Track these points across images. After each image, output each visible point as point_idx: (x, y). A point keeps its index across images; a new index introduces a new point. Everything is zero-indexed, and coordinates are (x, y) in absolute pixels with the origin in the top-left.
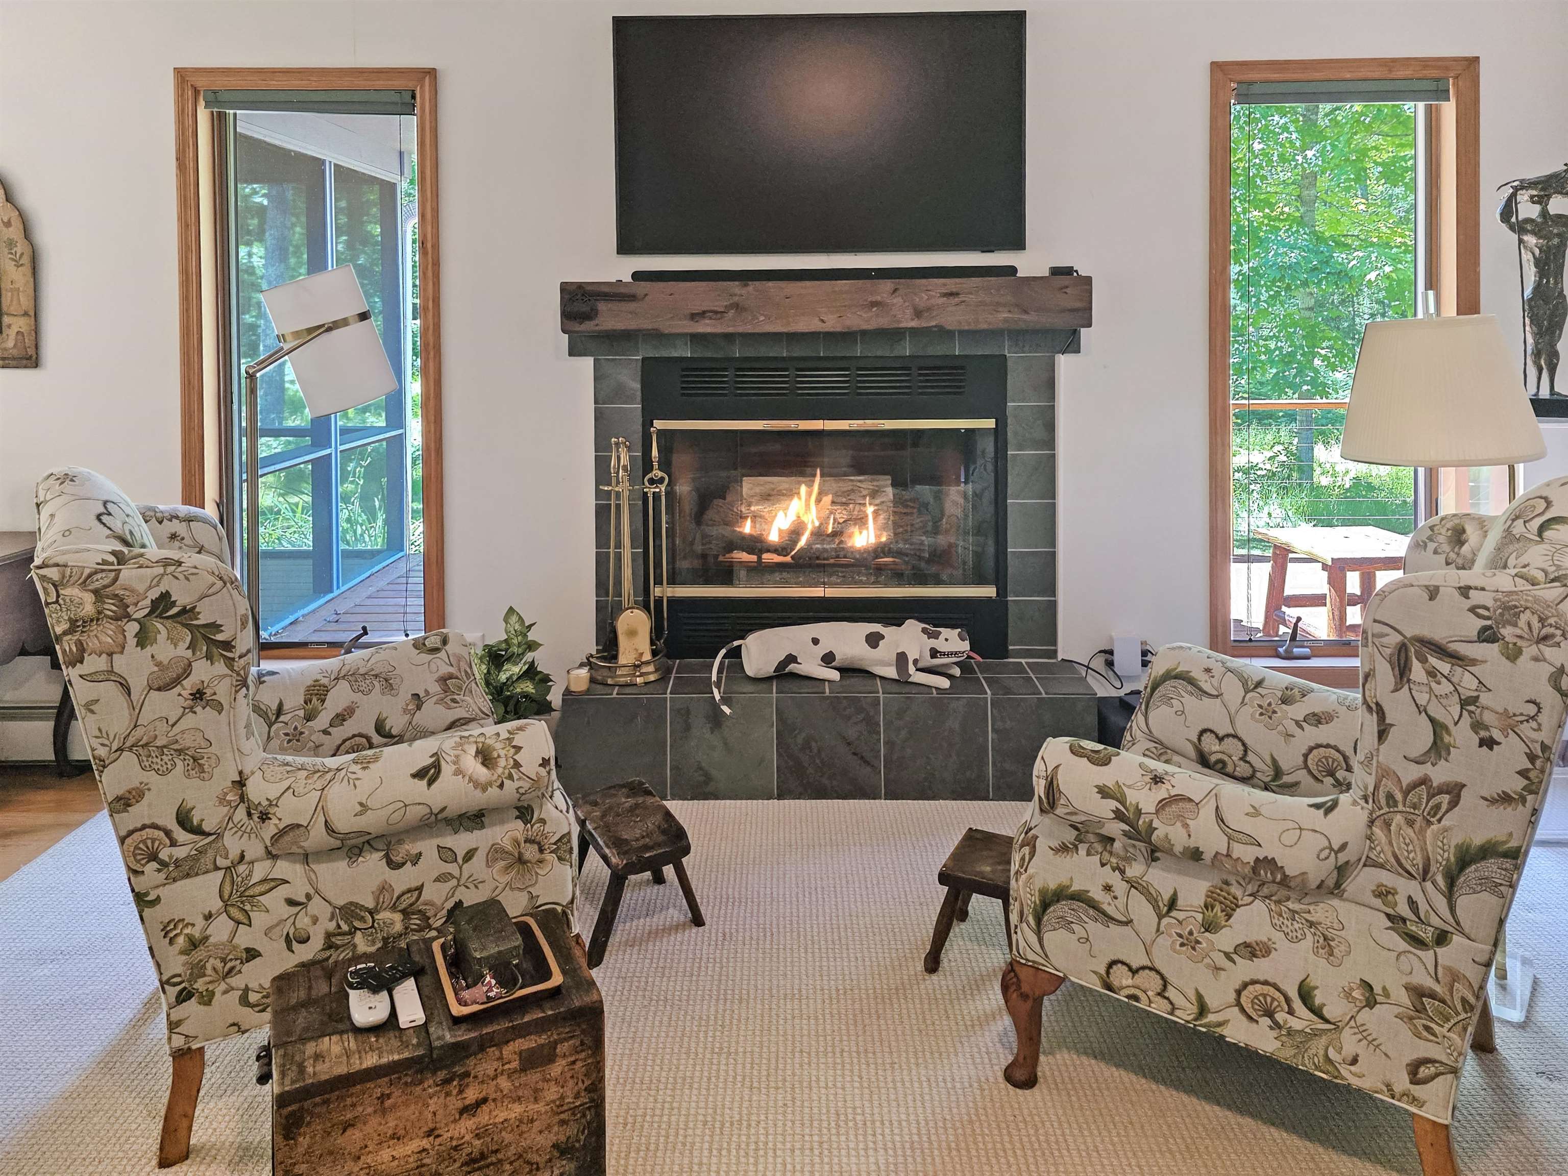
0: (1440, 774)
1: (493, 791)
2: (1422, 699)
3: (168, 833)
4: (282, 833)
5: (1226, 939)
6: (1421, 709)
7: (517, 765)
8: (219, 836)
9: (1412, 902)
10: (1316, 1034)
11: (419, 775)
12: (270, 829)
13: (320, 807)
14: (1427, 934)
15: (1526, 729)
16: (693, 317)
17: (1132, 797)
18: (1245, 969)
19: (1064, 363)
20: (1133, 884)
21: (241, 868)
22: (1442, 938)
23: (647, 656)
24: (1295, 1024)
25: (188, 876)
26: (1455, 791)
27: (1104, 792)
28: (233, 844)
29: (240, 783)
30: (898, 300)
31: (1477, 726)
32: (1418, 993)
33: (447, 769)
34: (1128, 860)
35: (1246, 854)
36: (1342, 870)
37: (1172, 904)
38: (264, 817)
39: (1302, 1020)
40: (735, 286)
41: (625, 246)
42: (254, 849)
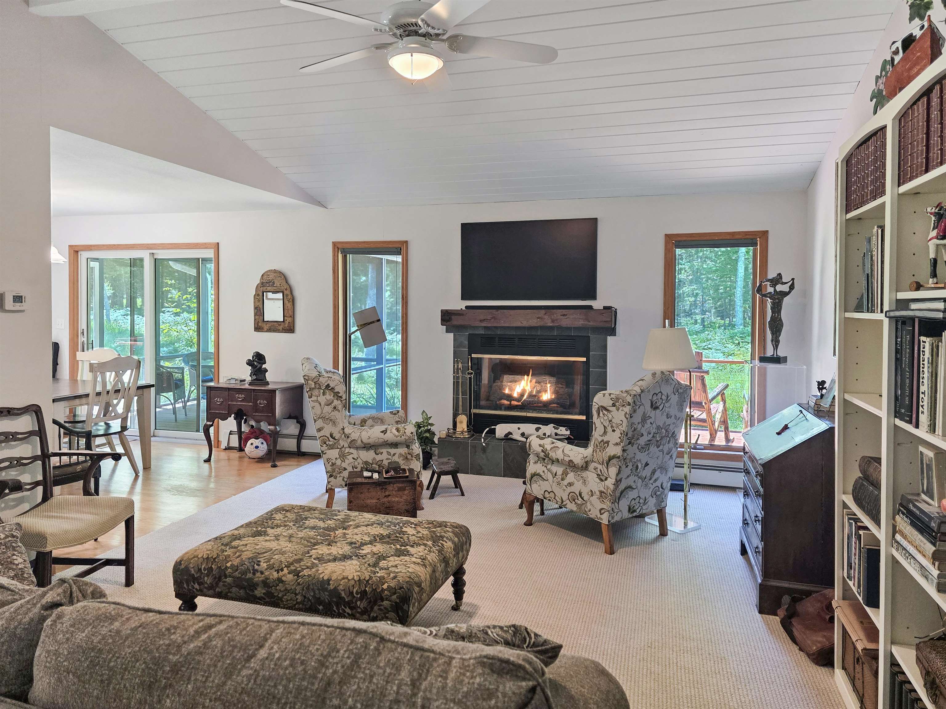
0: (606, 439)
1: (399, 438)
2: (602, 420)
3: (328, 438)
4: (352, 441)
5: (566, 482)
6: (602, 423)
7: (405, 432)
8: (339, 440)
9: (601, 470)
10: (583, 504)
11: (382, 432)
12: (349, 440)
13: (360, 436)
14: (603, 478)
15: (620, 427)
16: (481, 321)
17: (546, 446)
18: (569, 489)
19: (609, 338)
20: (548, 470)
21: (343, 449)
22: (606, 479)
23: (466, 430)
24: (579, 502)
25: (332, 449)
26: (608, 442)
27: (540, 445)
28: (342, 443)
29: (343, 429)
30: (546, 317)
31: (612, 427)
32: (601, 492)
33: (388, 432)
34: (548, 464)
35: (567, 459)
36: (587, 463)
37: (556, 475)
38: (348, 437)
39: (580, 501)
40: (494, 311)
41: (464, 298)
42: (346, 445)
